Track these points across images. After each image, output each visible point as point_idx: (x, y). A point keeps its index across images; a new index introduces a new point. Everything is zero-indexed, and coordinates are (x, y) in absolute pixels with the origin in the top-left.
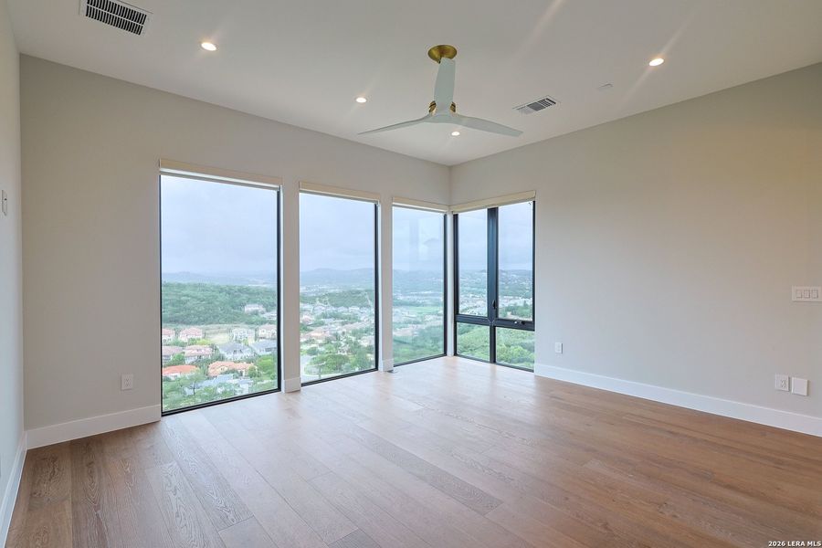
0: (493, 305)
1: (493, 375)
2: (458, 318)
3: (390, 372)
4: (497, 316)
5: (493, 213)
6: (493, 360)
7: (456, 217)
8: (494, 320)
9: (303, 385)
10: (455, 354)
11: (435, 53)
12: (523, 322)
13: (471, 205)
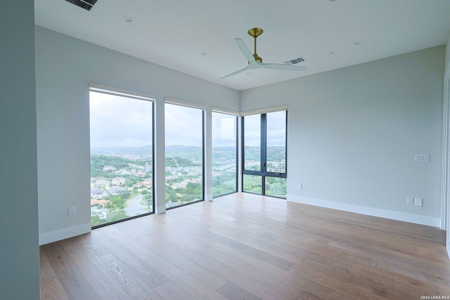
0: (264, 165)
1: (264, 202)
2: (244, 172)
3: (211, 201)
4: (266, 171)
5: (264, 117)
6: (264, 194)
7: (243, 118)
8: (264, 172)
9: (167, 209)
10: (242, 191)
11: (252, 32)
12: (280, 174)
13: (252, 112)
